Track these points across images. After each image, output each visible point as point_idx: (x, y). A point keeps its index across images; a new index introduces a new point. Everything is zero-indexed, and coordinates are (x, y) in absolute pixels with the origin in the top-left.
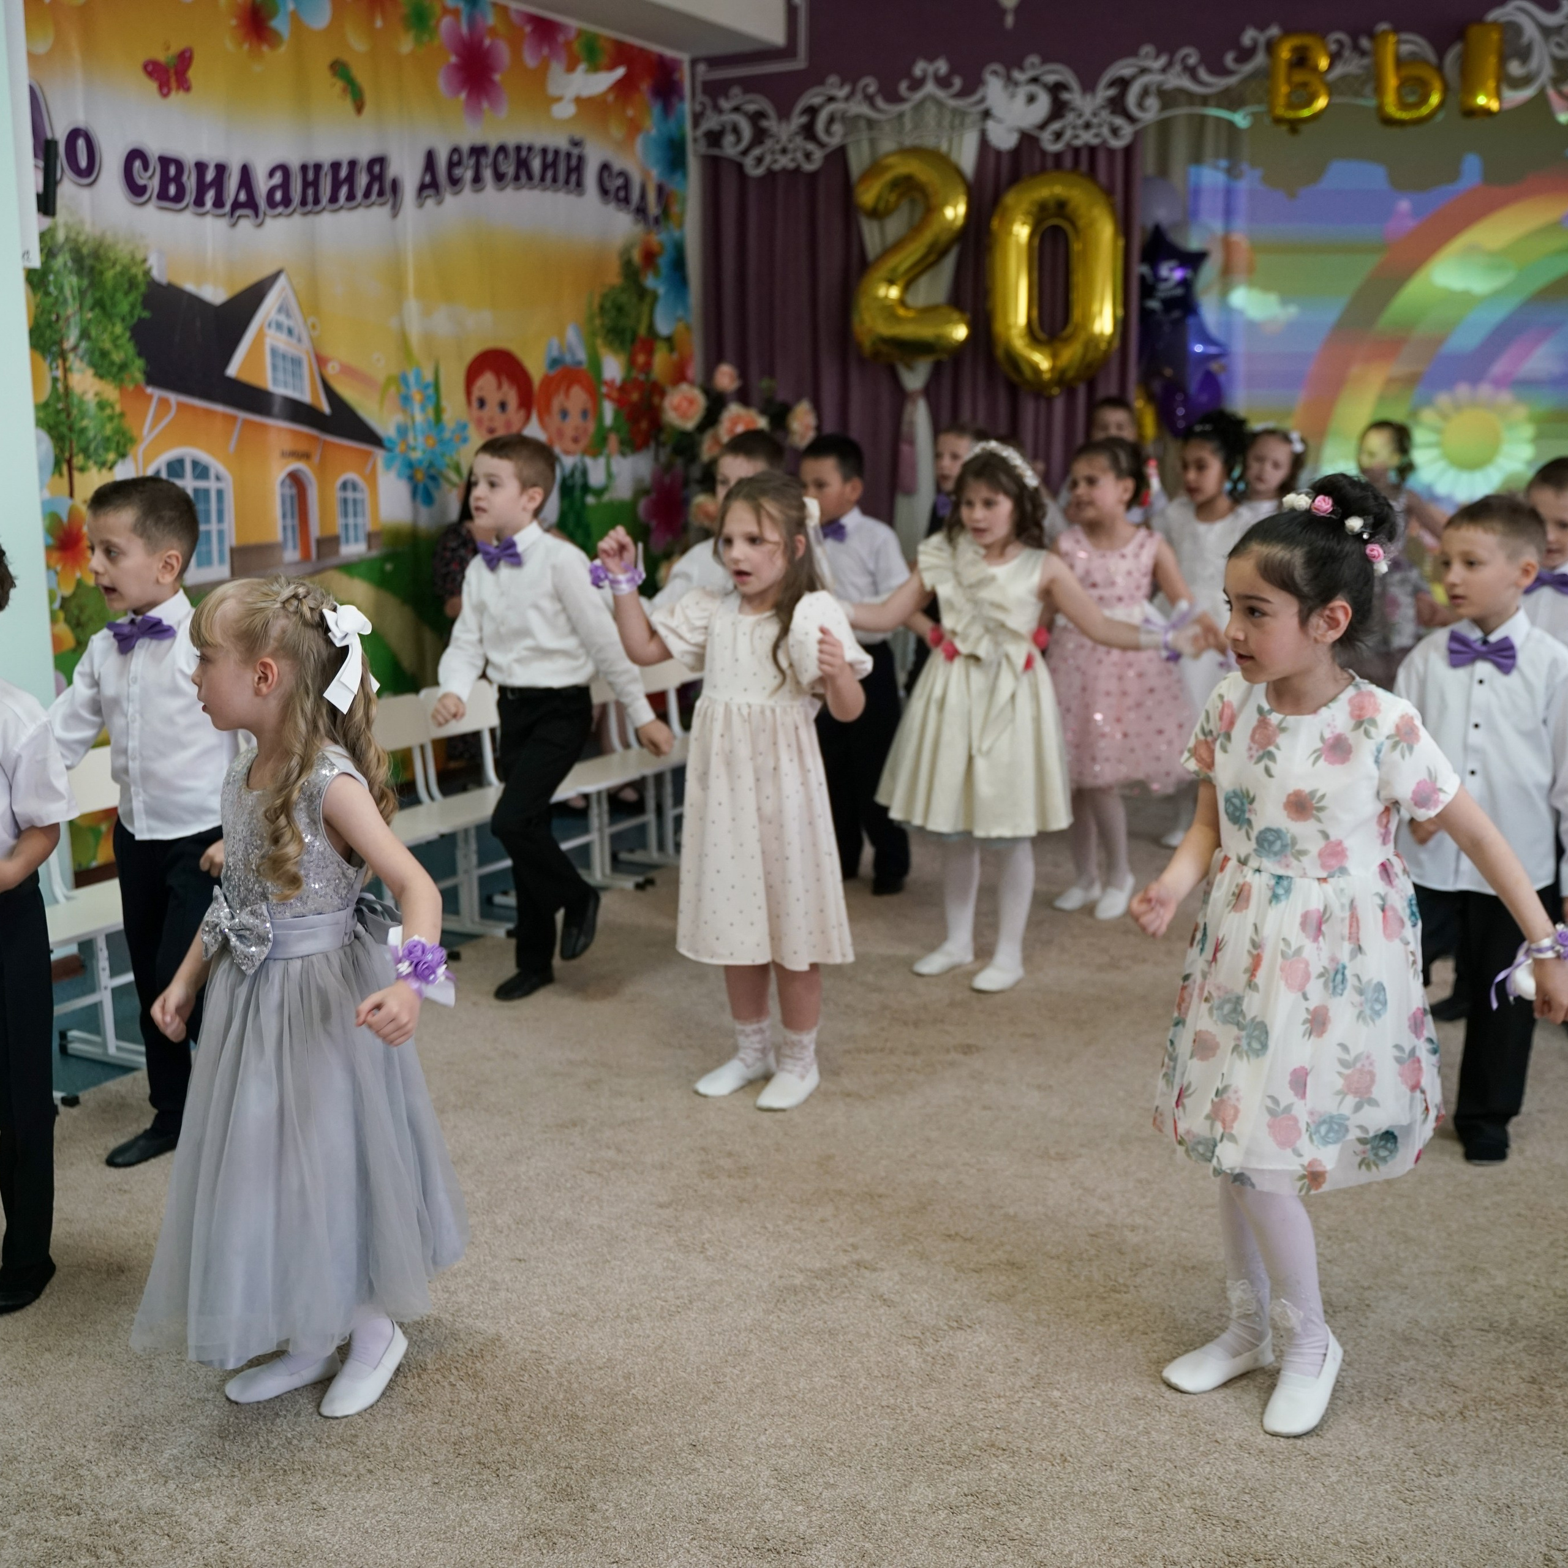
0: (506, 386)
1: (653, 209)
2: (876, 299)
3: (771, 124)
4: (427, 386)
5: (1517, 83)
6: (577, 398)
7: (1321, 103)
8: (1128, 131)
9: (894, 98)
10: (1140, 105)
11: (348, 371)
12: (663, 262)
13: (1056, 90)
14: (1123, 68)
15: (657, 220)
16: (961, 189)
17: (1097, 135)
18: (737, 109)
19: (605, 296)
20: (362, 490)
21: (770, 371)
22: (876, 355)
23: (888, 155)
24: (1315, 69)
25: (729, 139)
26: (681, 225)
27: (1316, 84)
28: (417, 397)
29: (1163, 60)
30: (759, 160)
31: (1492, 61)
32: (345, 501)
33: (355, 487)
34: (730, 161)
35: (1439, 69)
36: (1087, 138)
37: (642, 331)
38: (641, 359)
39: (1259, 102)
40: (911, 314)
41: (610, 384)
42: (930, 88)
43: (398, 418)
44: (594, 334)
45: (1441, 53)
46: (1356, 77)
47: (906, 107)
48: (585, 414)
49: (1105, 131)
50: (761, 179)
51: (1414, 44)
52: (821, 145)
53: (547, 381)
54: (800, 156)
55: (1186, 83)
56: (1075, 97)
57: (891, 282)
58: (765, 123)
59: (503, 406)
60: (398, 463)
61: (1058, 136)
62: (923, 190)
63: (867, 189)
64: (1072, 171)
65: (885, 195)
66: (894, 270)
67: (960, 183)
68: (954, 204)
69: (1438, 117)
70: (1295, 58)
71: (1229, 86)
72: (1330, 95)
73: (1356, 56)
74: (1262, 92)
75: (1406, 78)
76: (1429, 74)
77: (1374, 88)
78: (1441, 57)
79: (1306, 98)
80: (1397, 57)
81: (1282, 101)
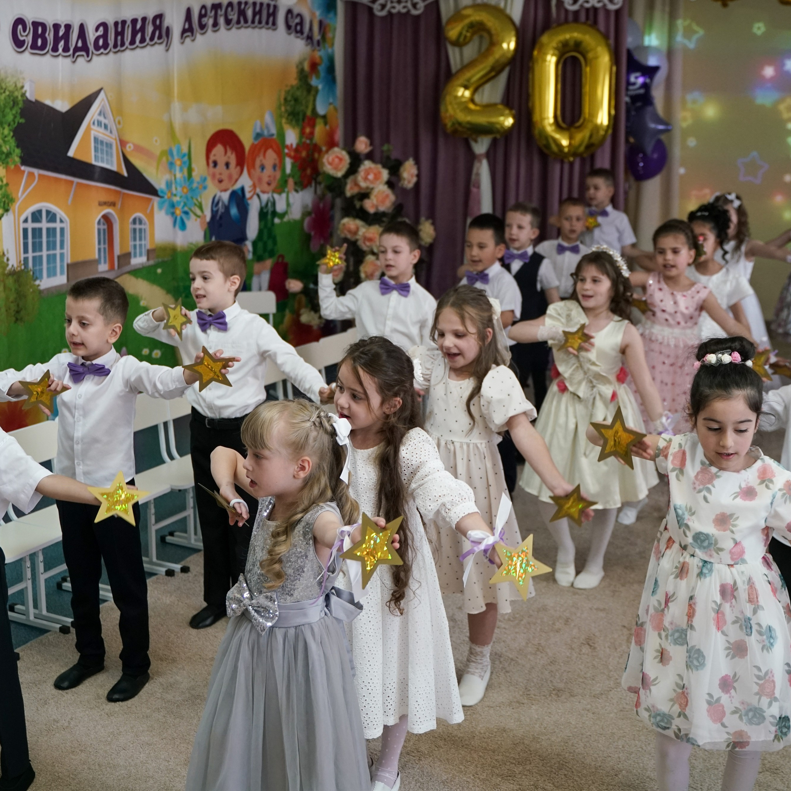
0: (229, 152)
1: (317, 36)
2: (456, 97)
4: (184, 155)
6: (271, 157)
11: (138, 149)
12: (322, 68)
15: (318, 43)
16: (513, 33)
17: (600, 1)
19: (287, 92)
20: (145, 224)
21: (386, 139)
22: (455, 132)
23: (466, 7)
26: (333, 45)
28: (178, 163)
30: (383, 6)
32: (135, 230)
33: (141, 222)
34: (362, 5)
36: (594, 3)
37: (309, 113)
38: (308, 130)
40: (478, 108)
41: (289, 147)
43: (167, 177)
44: (281, 116)
48: (274, 167)
50: (383, 18)
53: (253, 147)
54: (409, 5)
57: (466, 87)
59: (227, 165)
60: (166, 205)
61: (575, 1)
62: (488, 32)
63: (452, 29)
64: (585, 23)
65: (464, 32)
66: (468, 80)
67: (511, 27)
68: (508, 40)
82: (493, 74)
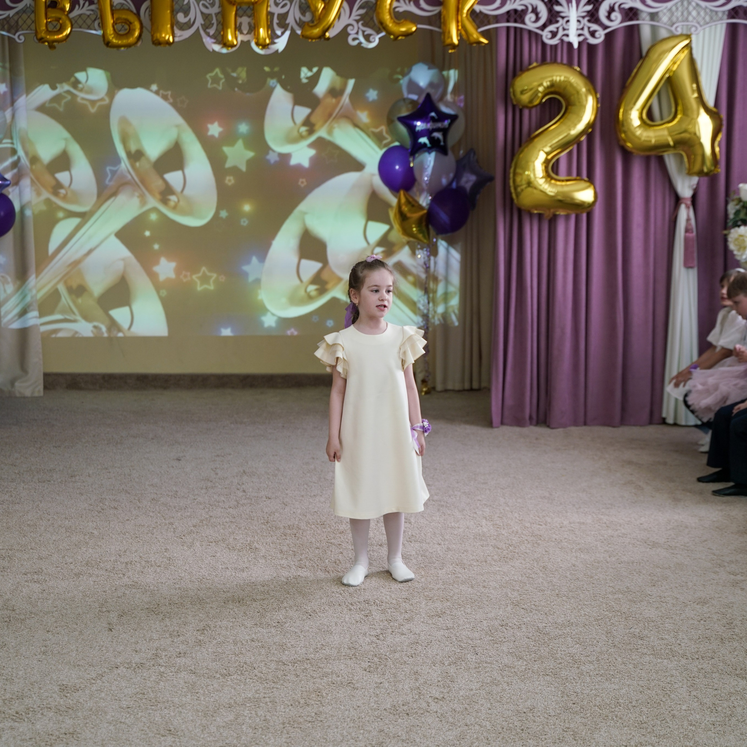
5: (184, 27)
7: (68, 31)
24: (63, 9)
27: (64, 18)
31: (169, 11)
39: (29, 28)
45: (138, 7)
46: (88, 16)
69: (139, 44)
70: (48, 3)
71: (9, 15)
72: (72, 28)
73: (87, 3)
74: (29, 22)
75: (118, 19)
76: (132, 18)
77: (99, 24)
78: (138, 9)
79: (58, 27)
80: (112, 6)
81: (44, 28)
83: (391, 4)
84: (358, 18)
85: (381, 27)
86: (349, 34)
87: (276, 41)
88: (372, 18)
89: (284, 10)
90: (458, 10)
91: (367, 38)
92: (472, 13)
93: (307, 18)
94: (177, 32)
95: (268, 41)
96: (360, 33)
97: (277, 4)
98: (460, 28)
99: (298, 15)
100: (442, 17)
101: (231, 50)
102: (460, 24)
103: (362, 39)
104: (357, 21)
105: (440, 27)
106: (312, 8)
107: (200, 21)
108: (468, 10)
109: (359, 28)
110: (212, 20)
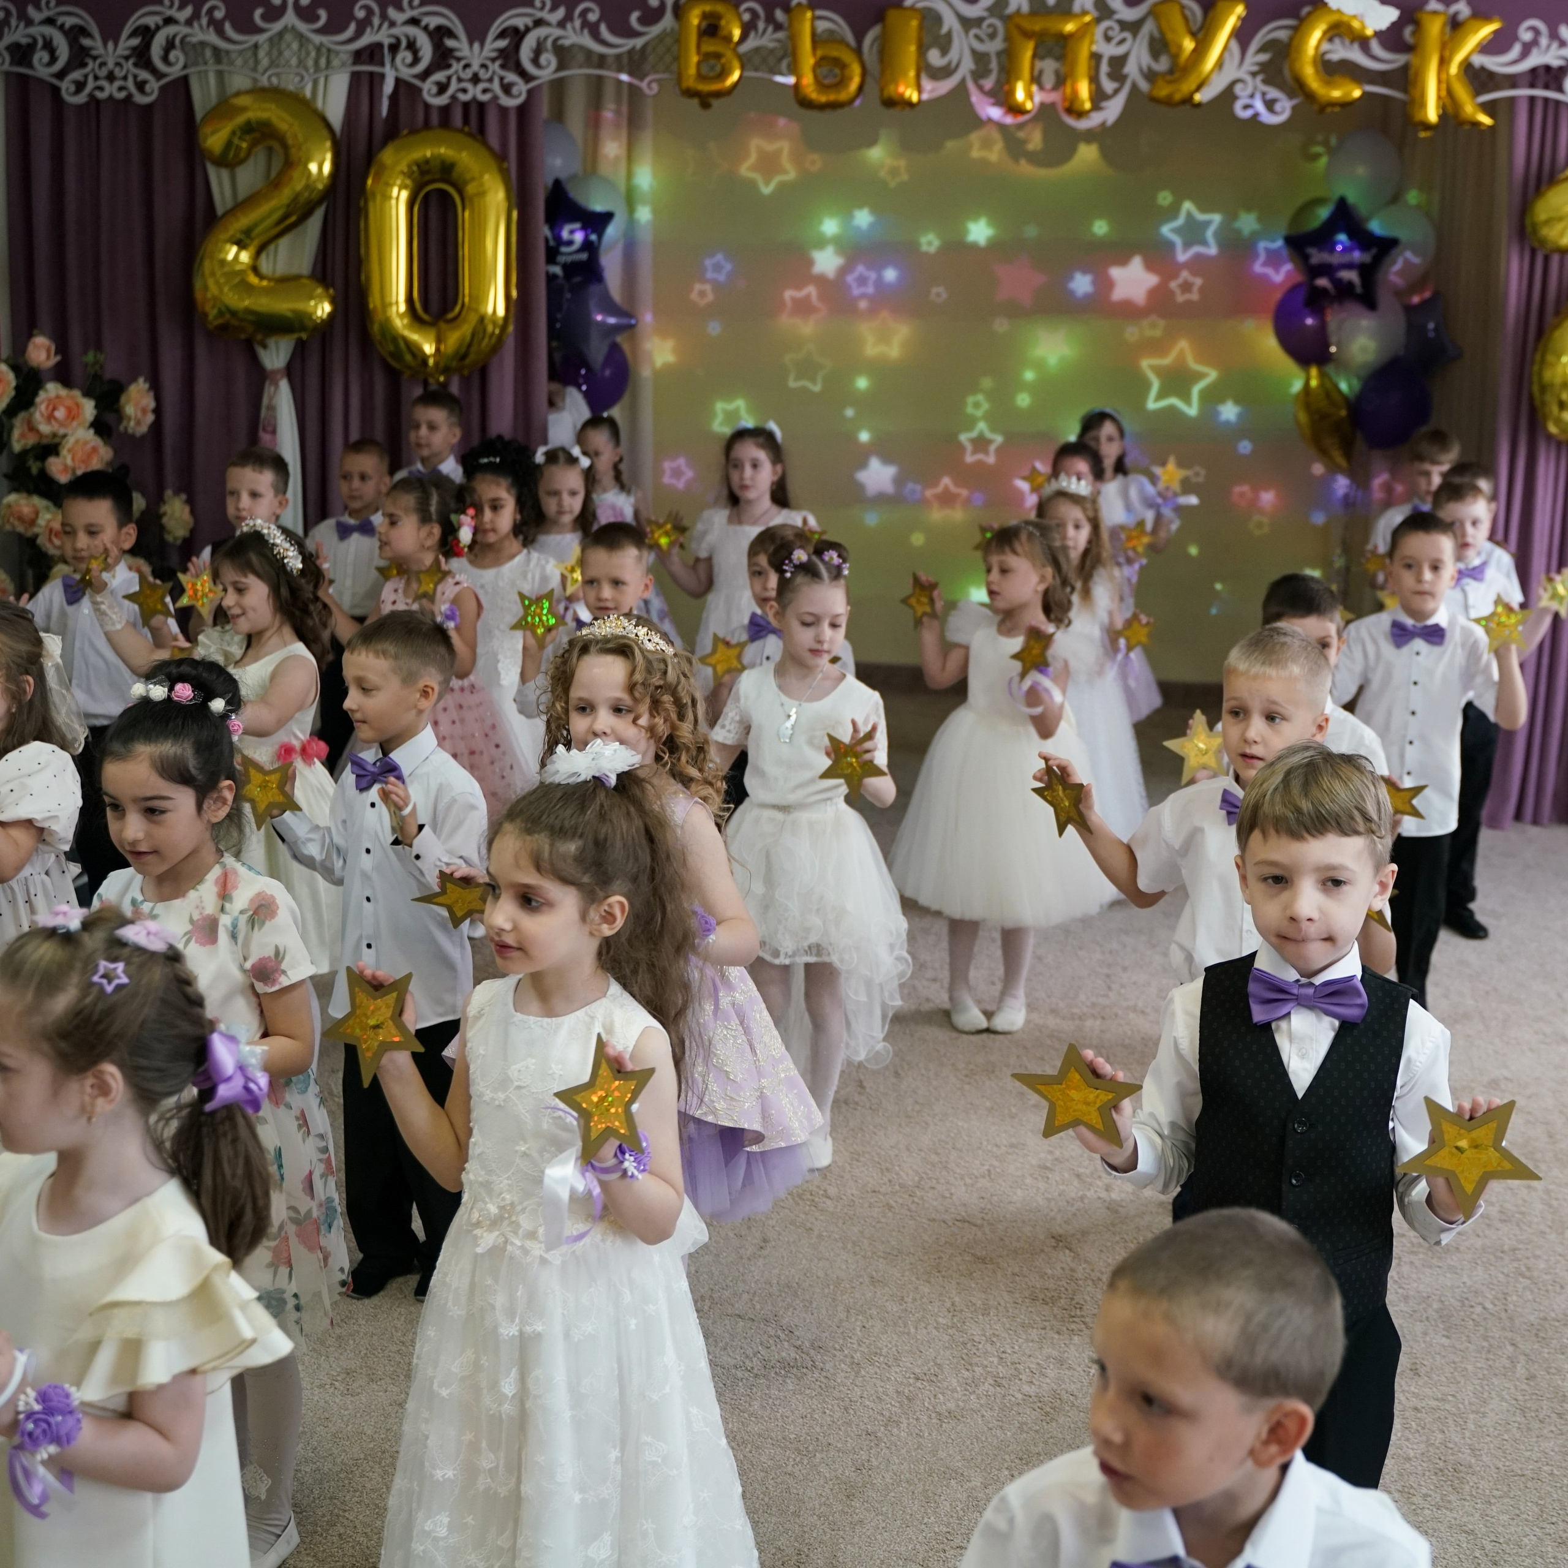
2: (223, 262)
3: (94, 43)
5: (938, 74)
7: (734, 77)
8: (521, 88)
9: (248, 27)
10: (535, 61)
13: (439, 35)
14: (517, 18)
16: (328, 144)
17: (485, 91)
18: (50, 21)
21: (96, 342)
23: (238, 94)
24: (728, 39)
25: (40, 57)
27: (729, 54)
29: (561, 12)
30: (80, 86)
31: (913, 48)
34: (41, 81)
35: (858, 51)
36: (475, 92)
39: (667, 69)
40: (265, 283)
42: (290, 18)
45: (859, 37)
46: (770, 51)
47: (261, 38)
49: (496, 86)
50: (80, 110)
51: (831, 22)
52: (158, 75)
54: (130, 84)
55: (587, 41)
56: (460, 44)
57: (242, 245)
58: (86, 42)
61: (442, 88)
62: (282, 140)
63: (213, 133)
64: (461, 131)
65: (236, 141)
66: (248, 232)
67: (325, 132)
68: (318, 157)
69: (858, 102)
70: (704, 24)
71: (633, 48)
72: (743, 68)
73: (770, 29)
74: (668, 59)
75: (823, 58)
76: (848, 57)
77: (789, 66)
78: (859, 39)
79: (718, 68)
80: (814, 34)
81: (692, 71)
82: (293, 219)
83: (1317, 47)
84: (1255, 68)
85: (1297, 88)
86: (1235, 98)
87: (1104, 104)
88: (1280, 72)
89: (1120, 51)
90: (1443, 62)
91: (1270, 105)
92: (1467, 67)
93: (1163, 65)
94: (927, 84)
95: (1088, 105)
96: (1258, 96)
97: (1108, 39)
98: (1444, 93)
99: (1146, 59)
100: (1411, 72)
101: (1021, 119)
102: (1444, 86)
103: (1259, 106)
104: (1254, 74)
105: (1405, 91)
106: (1173, 50)
107: (968, 65)
108: (1461, 64)
109: (1255, 88)
110: (989, 62)
